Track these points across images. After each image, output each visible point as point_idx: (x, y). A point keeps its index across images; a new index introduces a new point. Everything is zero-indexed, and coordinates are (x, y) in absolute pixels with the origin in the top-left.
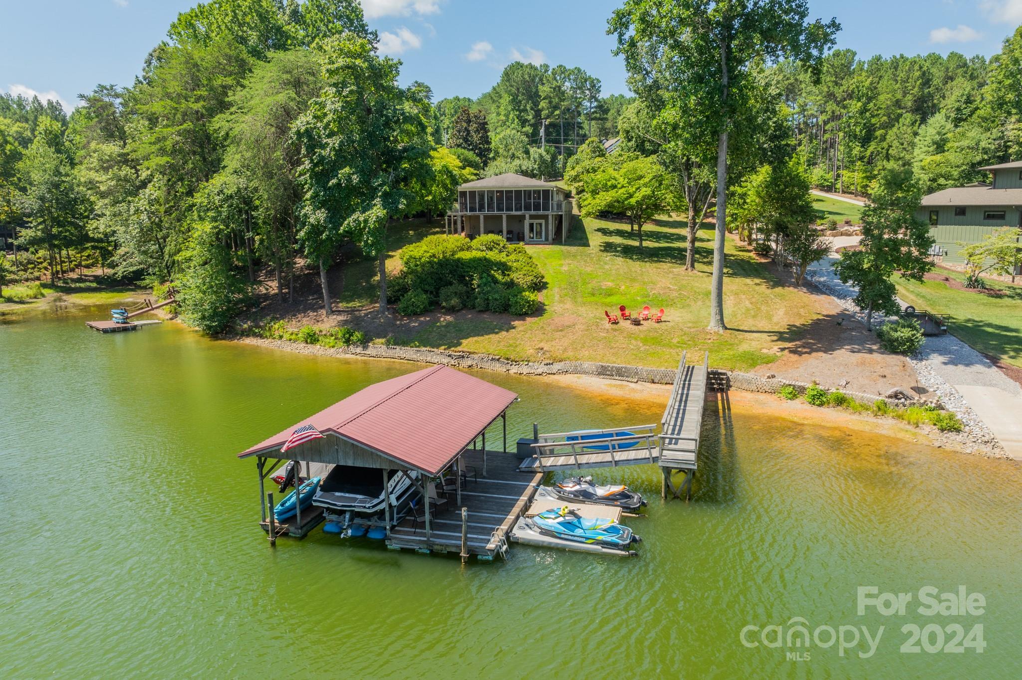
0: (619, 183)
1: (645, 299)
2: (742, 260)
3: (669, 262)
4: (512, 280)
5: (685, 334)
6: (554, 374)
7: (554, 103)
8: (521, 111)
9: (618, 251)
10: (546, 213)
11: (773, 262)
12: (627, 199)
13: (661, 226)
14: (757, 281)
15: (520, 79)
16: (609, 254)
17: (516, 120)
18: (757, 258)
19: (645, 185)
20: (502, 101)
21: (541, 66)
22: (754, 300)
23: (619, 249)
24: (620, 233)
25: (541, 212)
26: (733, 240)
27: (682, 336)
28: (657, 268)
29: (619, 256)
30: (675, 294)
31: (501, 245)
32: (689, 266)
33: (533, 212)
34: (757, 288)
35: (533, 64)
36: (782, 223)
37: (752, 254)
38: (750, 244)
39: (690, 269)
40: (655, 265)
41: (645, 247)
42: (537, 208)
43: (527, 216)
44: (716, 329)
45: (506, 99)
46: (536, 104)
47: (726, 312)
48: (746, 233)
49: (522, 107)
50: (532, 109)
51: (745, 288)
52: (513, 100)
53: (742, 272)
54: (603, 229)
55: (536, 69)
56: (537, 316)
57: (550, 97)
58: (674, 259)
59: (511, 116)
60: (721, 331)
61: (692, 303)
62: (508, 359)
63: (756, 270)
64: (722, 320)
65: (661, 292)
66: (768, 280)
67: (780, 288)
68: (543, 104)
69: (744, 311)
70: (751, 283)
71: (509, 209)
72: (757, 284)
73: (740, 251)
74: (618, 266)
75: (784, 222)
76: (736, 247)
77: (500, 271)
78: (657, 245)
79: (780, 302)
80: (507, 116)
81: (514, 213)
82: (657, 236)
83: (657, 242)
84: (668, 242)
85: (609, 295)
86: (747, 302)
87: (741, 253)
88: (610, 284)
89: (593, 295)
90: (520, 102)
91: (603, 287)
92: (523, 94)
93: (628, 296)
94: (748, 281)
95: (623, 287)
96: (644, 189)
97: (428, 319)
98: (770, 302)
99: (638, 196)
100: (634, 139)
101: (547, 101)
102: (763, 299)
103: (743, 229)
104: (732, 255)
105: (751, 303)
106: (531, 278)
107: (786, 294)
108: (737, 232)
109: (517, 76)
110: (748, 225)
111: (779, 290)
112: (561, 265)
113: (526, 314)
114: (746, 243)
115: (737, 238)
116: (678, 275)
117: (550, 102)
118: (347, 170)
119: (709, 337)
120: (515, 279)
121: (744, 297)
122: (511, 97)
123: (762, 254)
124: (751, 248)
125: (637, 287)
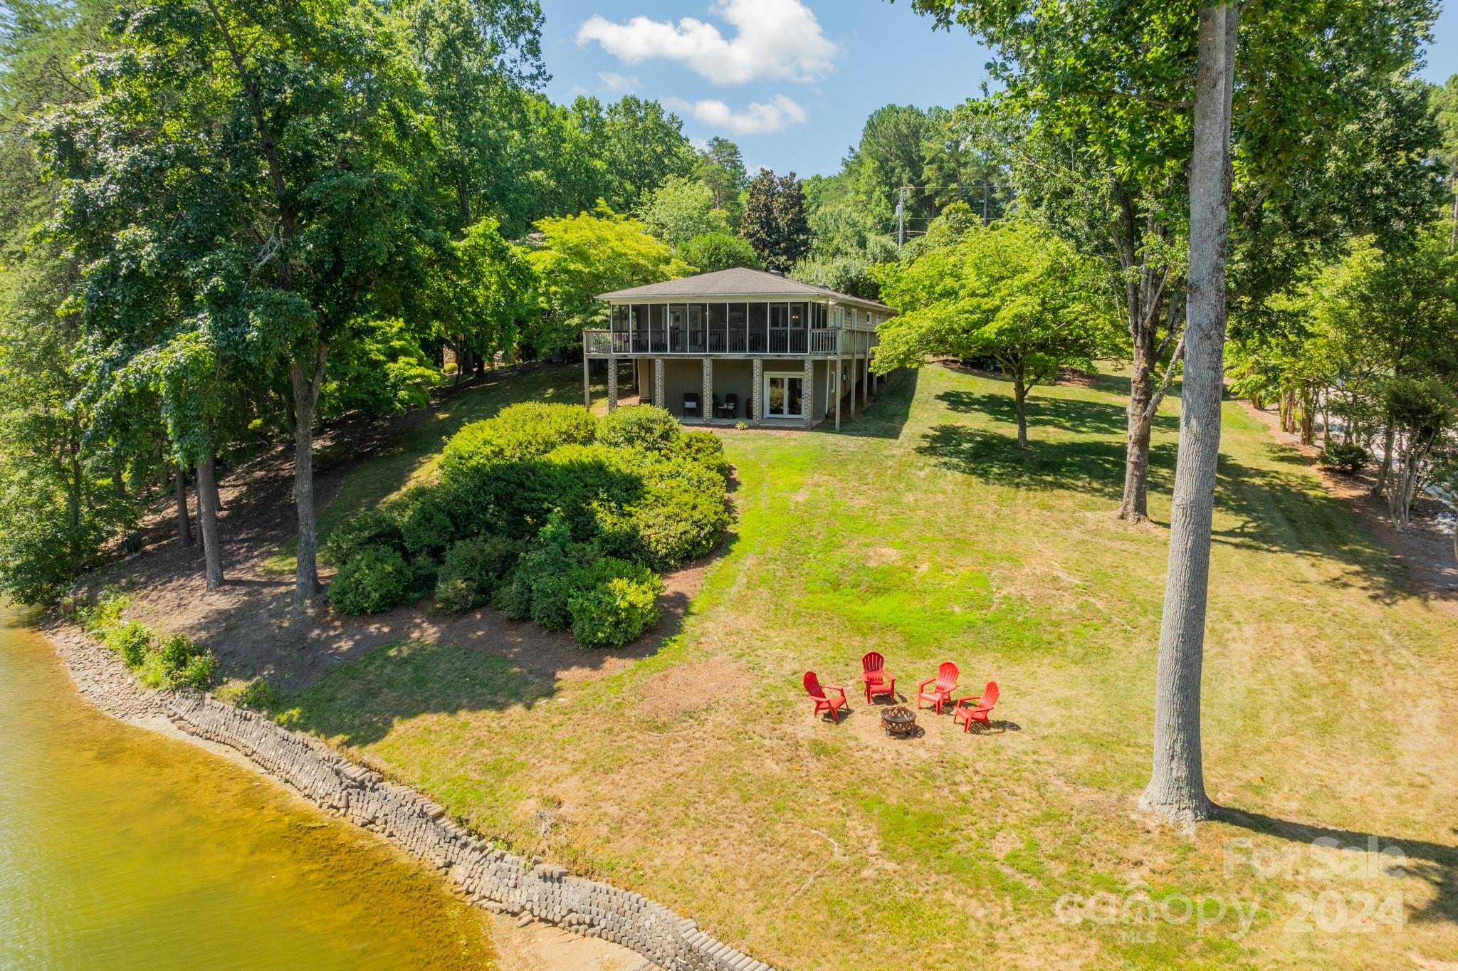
0: (963, 286)
1: (975, 615)
2: (1285, 489)
3: (1085, 490)
4: (635, 529)
5: (1048, 816)
6: (555, 924)
7: (946, 170)
8: (892, 186)
9: (957, 453)
10: (799, 356)
11: (1376, 499)
12: (977, 325)
13: (1099, 389)
14: (1334, 568)
15: (891, 131)
16: (933, 460)
17: (884, 200)
18: (1328, 484)
19: (1026, 289)
20: (862, 170)
21: (930, 110)
22: (1322, 646)
23: (966, 446)
24: (992, 405)
25: (788, 355)
26: (1266, 428)
27: (1035, 822)
28: (1044, 507)
29: (956, 467)
30: (1068, 605)
31: (657, 433)
32: (1131, 507)
33: (769, 355)
34: (1334, 596)
35: (915, 106)
36: (1411, 396)
37: (1314, 472)
38: (1308, 440)
39: (1131, 518)
40: (1041, 496)
41: (1035, 443)
42: (779, 345)
43: (757, 364)
44: (1168, 814)
45: (870, 165)
46: (917, 173)
47: (1212, 740)
48: (1298, 413)
49: (894, 179)
50: (911, 181)
51: (1294, 596)
52: (882, 167)
53: (1285, 529)
54: (958, 395)
55: (919, 115)
56: (637, 655)
57: (942, 161)
58: (1097, 478)
59: (876, 194)
60: (1189, 827)
61: (1116, 644)
62: (461, 822)
63: (1328, 526)
64: (1195, 780)
65: (1029, 594)
66: (1369, 566)
67: (1414, 602)
68: (928, 172)
69: (1287, 693)
70: (1312, 575)
71: (718, 346)
72: (1335, 582)
73: (1282, 459)
74: (940, 498)
75: (1418, 395)
76: (1271, 448)
77: (613, 504)
78: (1068, 437)
79: (1414, 661)
80: (869, 194)
81: (728, 355)
82: (1076, 413)
83: (1073, 429)
84: (1099, 430)
85: (879, 591)
86: (1300, 655)
87: (1283, 467)
88: (892, 554)
89: (836, 586)
90: (893, 170)
91: (872, 564)
92: (898, 157)
93: (929, 601)
94: (1302, 565)
95: (924, 568)
96: (1022, 299)
97: (386, 630)
98: (1380, 660)
99: (1004, 318)
100: (1045, 202)
101: (935, 166)
102: (1355, 644)
103: (1292, 401)
104: (1263, 474)
105: (1314, 660)
106: (683, 526)
107: (1435, 630)
108: (1276, 406)
109: (887, 128)
110: (1305, 394)
111: (1408, 608)
112: (796, 488)
113: (607, 647)
114: (1297, 437)
115: (1274, 421)
116: (1096, 533)
117: (940, 168)
118: (144, 233)
119: (1135, 852)
120: (642, 525)
121: (1288, 630)
122: (877, 163)
123: (1343, 472)
124: (1313, 452)
125: (965, 567)
